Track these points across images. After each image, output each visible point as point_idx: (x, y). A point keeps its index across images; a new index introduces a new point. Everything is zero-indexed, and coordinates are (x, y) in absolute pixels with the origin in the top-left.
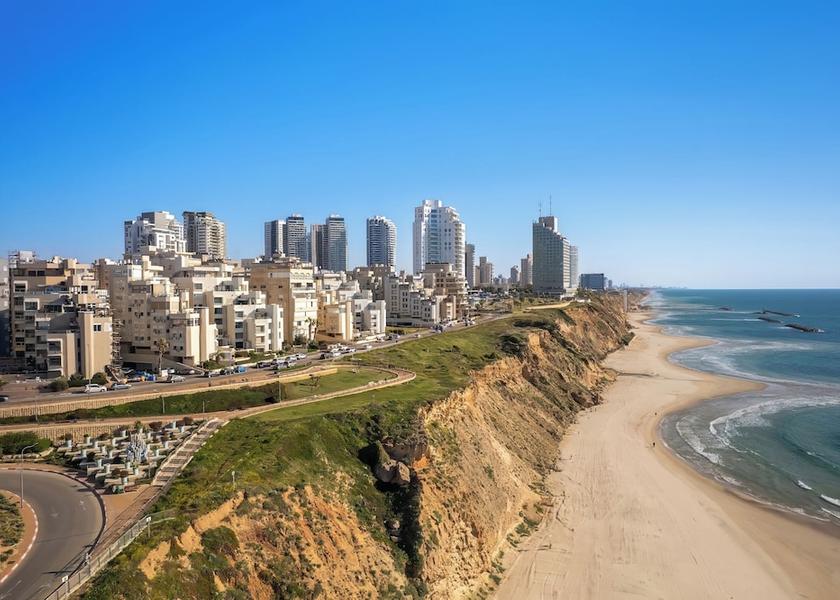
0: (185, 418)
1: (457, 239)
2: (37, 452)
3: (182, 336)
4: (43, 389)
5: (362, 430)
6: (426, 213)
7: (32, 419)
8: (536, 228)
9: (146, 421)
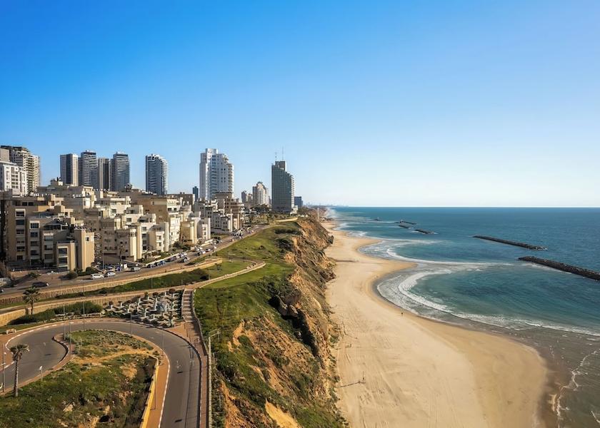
0: (170, 290)
1: (229, 175)
2: (99, 312)
3: (128, 243)
4: (63, 278)
5: (266, 290)
6: (208, 157)
7: (81, 295)
8: (273, 168)
9: (151, 292)
